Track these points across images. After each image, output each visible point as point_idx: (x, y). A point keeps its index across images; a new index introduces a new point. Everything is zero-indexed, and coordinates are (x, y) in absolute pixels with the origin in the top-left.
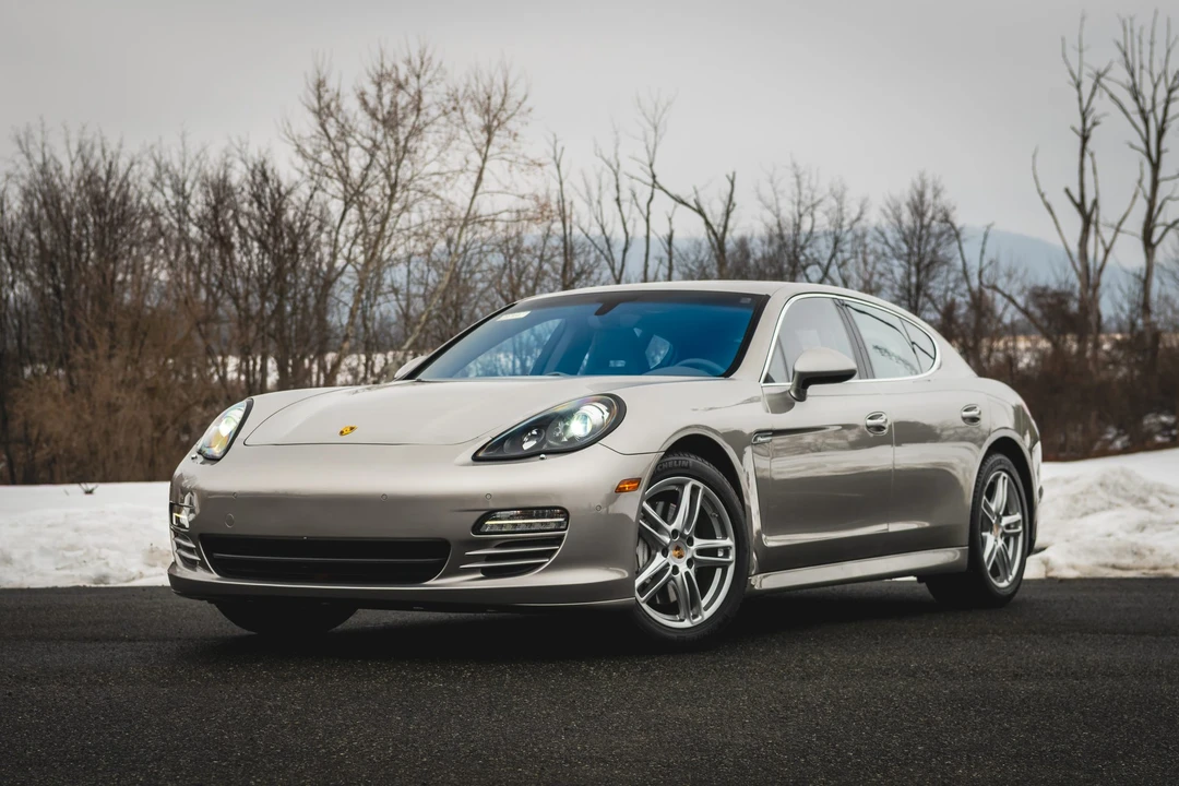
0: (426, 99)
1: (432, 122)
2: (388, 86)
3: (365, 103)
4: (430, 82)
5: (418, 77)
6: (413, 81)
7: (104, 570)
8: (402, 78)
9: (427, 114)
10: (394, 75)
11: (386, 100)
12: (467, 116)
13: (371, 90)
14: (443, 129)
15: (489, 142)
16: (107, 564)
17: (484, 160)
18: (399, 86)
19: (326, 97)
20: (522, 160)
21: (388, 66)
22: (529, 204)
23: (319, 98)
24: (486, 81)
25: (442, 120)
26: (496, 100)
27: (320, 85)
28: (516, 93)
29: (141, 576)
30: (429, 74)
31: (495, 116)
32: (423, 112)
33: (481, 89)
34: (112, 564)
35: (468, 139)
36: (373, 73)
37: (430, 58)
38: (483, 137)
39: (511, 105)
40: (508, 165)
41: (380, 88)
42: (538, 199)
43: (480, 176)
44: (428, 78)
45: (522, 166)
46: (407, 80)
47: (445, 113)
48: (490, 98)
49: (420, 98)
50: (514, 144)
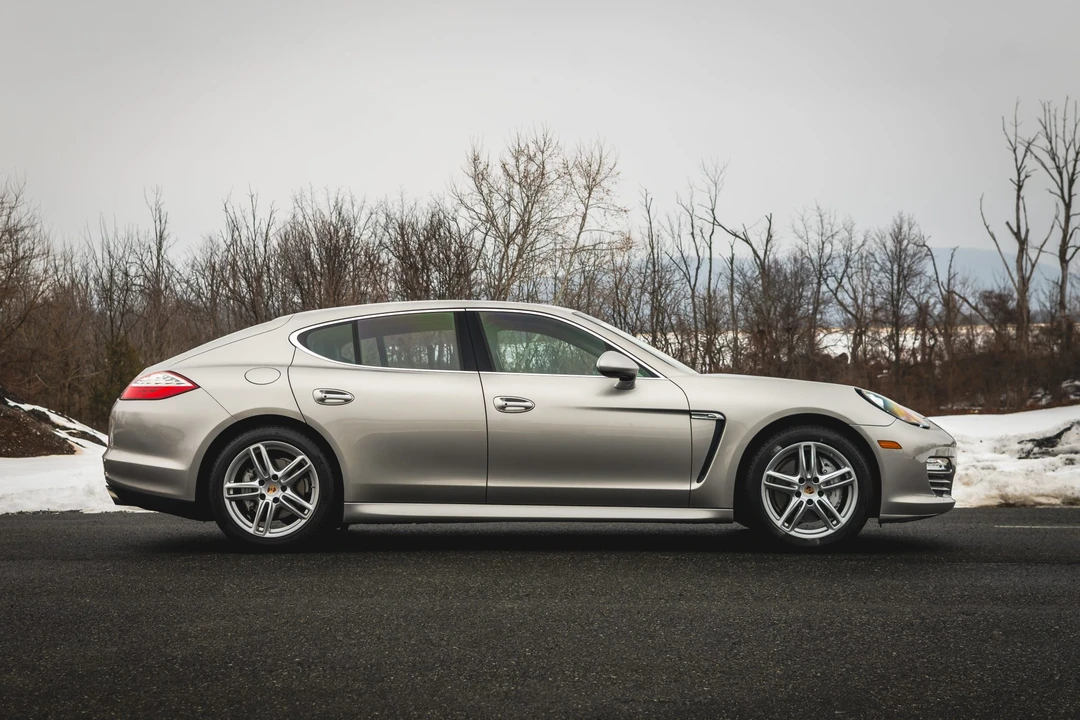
0: (548, 168)
1: (551, 183)
2: (523, 159)
3: (506, 170)
4: (550, 155)
5: (543, 153)
6: (539, 156)
8: (532, 154)
9: (549, 178)
10: (526, 151)
11: (522, 168)
12: (574, 178)
13: (511, 162)
14: (560, 187)
15: (589, 197)
17: (586, 209)
18: (530, 159)
19: (481, 167)
20: (612, 208)
21: (523, 146)
22: (616, 238)
23: (476, 167)
24: (588, 155)
25: (559, 182)
26: (595, 167)
27: (476, 159)
28: (608, 162)
30: (550, 150)
31: (594, 180)
32: (546, 176)
33: (584, 159)
35: (575, 194)
36: (513, 150)
37: (550, 140)
38: (586, 194)
39: (604, 171)
40: (602, 211)
41: (518, 161)
42: (622, 234)
43: (584, 219)
44: (549, 153)
45: (612, 212)
46: (535, 156)
47: (559, 177)
48: (590, 166)
49: (544, 168)
50: (607, 197)
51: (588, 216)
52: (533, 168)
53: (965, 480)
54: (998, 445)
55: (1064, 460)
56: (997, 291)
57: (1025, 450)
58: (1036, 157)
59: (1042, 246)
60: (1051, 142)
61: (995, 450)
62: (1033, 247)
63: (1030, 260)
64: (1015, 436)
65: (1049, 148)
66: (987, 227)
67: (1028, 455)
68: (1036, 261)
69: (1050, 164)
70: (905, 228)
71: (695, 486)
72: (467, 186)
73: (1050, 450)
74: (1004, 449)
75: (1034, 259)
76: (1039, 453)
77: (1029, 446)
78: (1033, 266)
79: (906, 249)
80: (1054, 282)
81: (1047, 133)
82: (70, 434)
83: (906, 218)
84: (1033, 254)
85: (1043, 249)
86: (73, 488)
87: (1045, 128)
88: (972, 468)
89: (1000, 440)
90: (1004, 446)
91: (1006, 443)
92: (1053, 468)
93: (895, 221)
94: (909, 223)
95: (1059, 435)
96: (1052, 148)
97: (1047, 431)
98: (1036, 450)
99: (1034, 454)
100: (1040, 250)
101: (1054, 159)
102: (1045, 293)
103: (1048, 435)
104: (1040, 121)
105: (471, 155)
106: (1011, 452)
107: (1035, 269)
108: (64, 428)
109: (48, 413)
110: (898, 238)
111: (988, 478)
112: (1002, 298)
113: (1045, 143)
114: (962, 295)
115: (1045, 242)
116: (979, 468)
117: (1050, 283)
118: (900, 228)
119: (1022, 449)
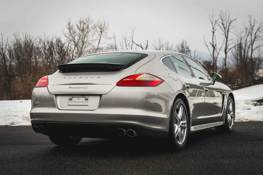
0: (89, 26)
1: (91, 30)
2: (82, 24)
3: (78, 27)
4: (90, 23)
5: (88, 22)
6: (87, 23)
7: (13, 121)
8: (85, 22)
9: (90, 29)
10: (83, 22)
11: (82, 26)
12: (97, 29)
13: (79, 24)
14: (93, 32)
15: (101, 34)
16: (14, 120)
17: (100, 38)
18: (84, 24)
19: (71, 26)
20: (108, 37)
21: (82, 20)
23: (69, 26)
24: (101, 23)
25: (92, 30)
26: (103, 26)
27: (69, 24)
28: (106, 25)
29: (21, 122)
30: (90, 21)
31: (102, 29)
32: (89, 28)
34: (15, 120)
35: (97, 34)
36: (79, 21)
37: (90, 18)
38: (100, 33)
39: (105, 27)
40: (105, 38)
42: (110, 45)
43: (100, 41)
45: (108, 39)
46: (86, 22)
47: (93, 29)
48: (101, 26)
49: (88, 26)
50: (106, 34)
51: (101, 40)
52: (85, 26)
54: (245, 102)
56: (208, 61)
57: (255, 103)
58: (219, 25)
59: (220, 49)
60: (222, 21)
61: (245, 104)
62: (218, 49)
63: (217, 52)
64: (249, 99)
65: (222, 22)
66: (206, 44)
67: (256, 105)
68: (219, 52)
69: (222, 27)
70: (184, 44)
72: (67, 31)
74: (248, 103)
75: (218, 52)
76: (260, 104)
77: (256, 102)
78: (218, 54)
79: (184, 49)
80: (223, 58)
81: (221, 19)
83: (184, 41)
84: (218, 51)
85: (221, 49)
87: (221, 17)
88: (244, 109)
89: (245, 101)
90: (248, 102)
91: (248, 101)
93: (182, 42)
94: (185, 42)
96: (223, 23)
98: (258, 103)
99: (258, 105)
100: (220, 50)
101: (223, 25)
102: (221, 61)
103: (259, 99)
104: (220, 15)
105: (68, 22)
106: (250, 104)
107: (219, 55)
110: (182, 47)
112: (209, 63)
113: (221, 21)
114: (199, 62)
115: (221, 48)
116: (246, 109)
117: (223, 59)
118: (183, 44)
119: (254, 103)
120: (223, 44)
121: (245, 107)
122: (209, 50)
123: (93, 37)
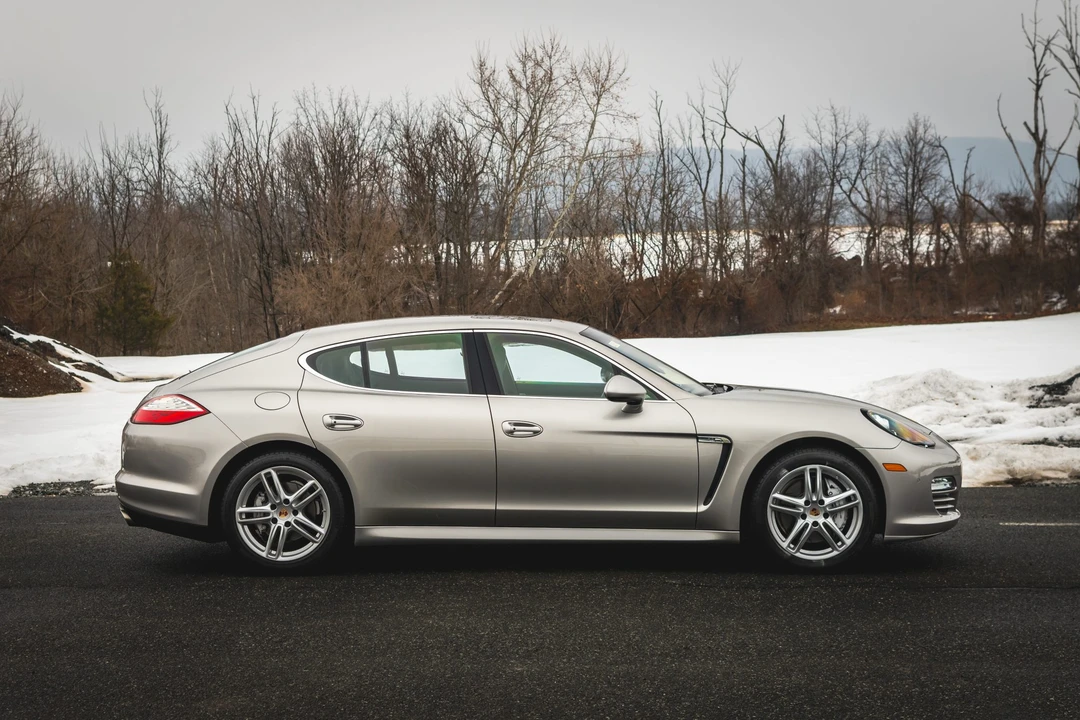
0: (556, 73)
1: (559, 90)
2: (530, 64)
3: (513, 77)
4: (558, 61)
5: (550, 58)
6: (546, 59)
8: (539, 58)
9: (556, 83)
10: (533, 57)
11: (529, 73)
12: (582, 85)
13: (518, 67)
14: (568, 93)
15: (598, 103)
17: (595, 116)
18: (538, 64)
19: (487, 73)
20: (621, 115)
21: (530, 50)
22: (627, 145)
23: (482, 73)
24: (597, 60)
25: (566, 88)
26: (604, 73)
27: (482, 65)
28: (617, 68)
30: (558, 55)
31: (603, 86)
32: (553, 82)
33: (593, 65)
35: (584, 101)
36: (519, 55)
37: (558, 44)
38: (595, 100)
39: (613, 76)
40: (611, 118)
41: (524, 65)
42: (633, 142)
43: (592, 127)
44: (556, 58)
45: (622, 119)
46: (542, 61)
47: (567, 83)
48: (599, 71)
49: (552, 73)
50: (616, 104)
51: (597, 124)
52: (541, 73)
53: (973, 454)
54: (1008, 391)
55: (1074, 410)
56: (1013, 194)
57: (1036, 398)
58: (1056, 56)
59: (1060, 148)
60: (1071, 41)
61: (1005, 397)
62: (1050, 149)
63: (1048, 162)
64: (1025, 381)
65: (1069, 47)
66: (1005, 129)
67: (1037, 404)
68: (1054, 164)
69: (1069, 63)
70: (921, 130)
71: (702, 508)
72: (473, 93)
73: (1061, 397)
74: (1014, 396)
75: (1051, 164)
76: (1050, 401)
77: (1040, 393)
78: (1051, 169)
79: (921, 152)
80: (1071, 185)
81: (1067, 32)
82: (78, 367)
83: (921, 121)
84: (1050, 156)
85: (1062, 151)
86: (83, 457)
87: (1066, 26)
88: (981, 420)
89: (1010, 385)
90: (1015, 392)
91: (1016, 389)
92: (1063, 419)
93: (910, 123)
94: (925, 126)
95: (1070, 381)
96: (1072, 47)
97: (1059, 376)
98: (1047, 397)
99: (1045, 402)
100: (1058, 152)
101: (1074, 59)
102: (1061, 196)
103: (1060, 380)
104: (1060, 19)
105: (477, 62)
106: (1022, 399)
107: (1053, 171)
108: (70, 360)
109: (53, 344)
110: (913, 142)
111: (996, 452)
112: (1018, 201)
113: (1065, 42)
114: (978, 199)
115: (1063, 144)
116: (989, 420)
117: (1068, 186)
118: (915, 131)
119: (1033, 396)
120: (1071, 129)
121: (993, 411)
122: (1016, 152)
123: (569, 111)
